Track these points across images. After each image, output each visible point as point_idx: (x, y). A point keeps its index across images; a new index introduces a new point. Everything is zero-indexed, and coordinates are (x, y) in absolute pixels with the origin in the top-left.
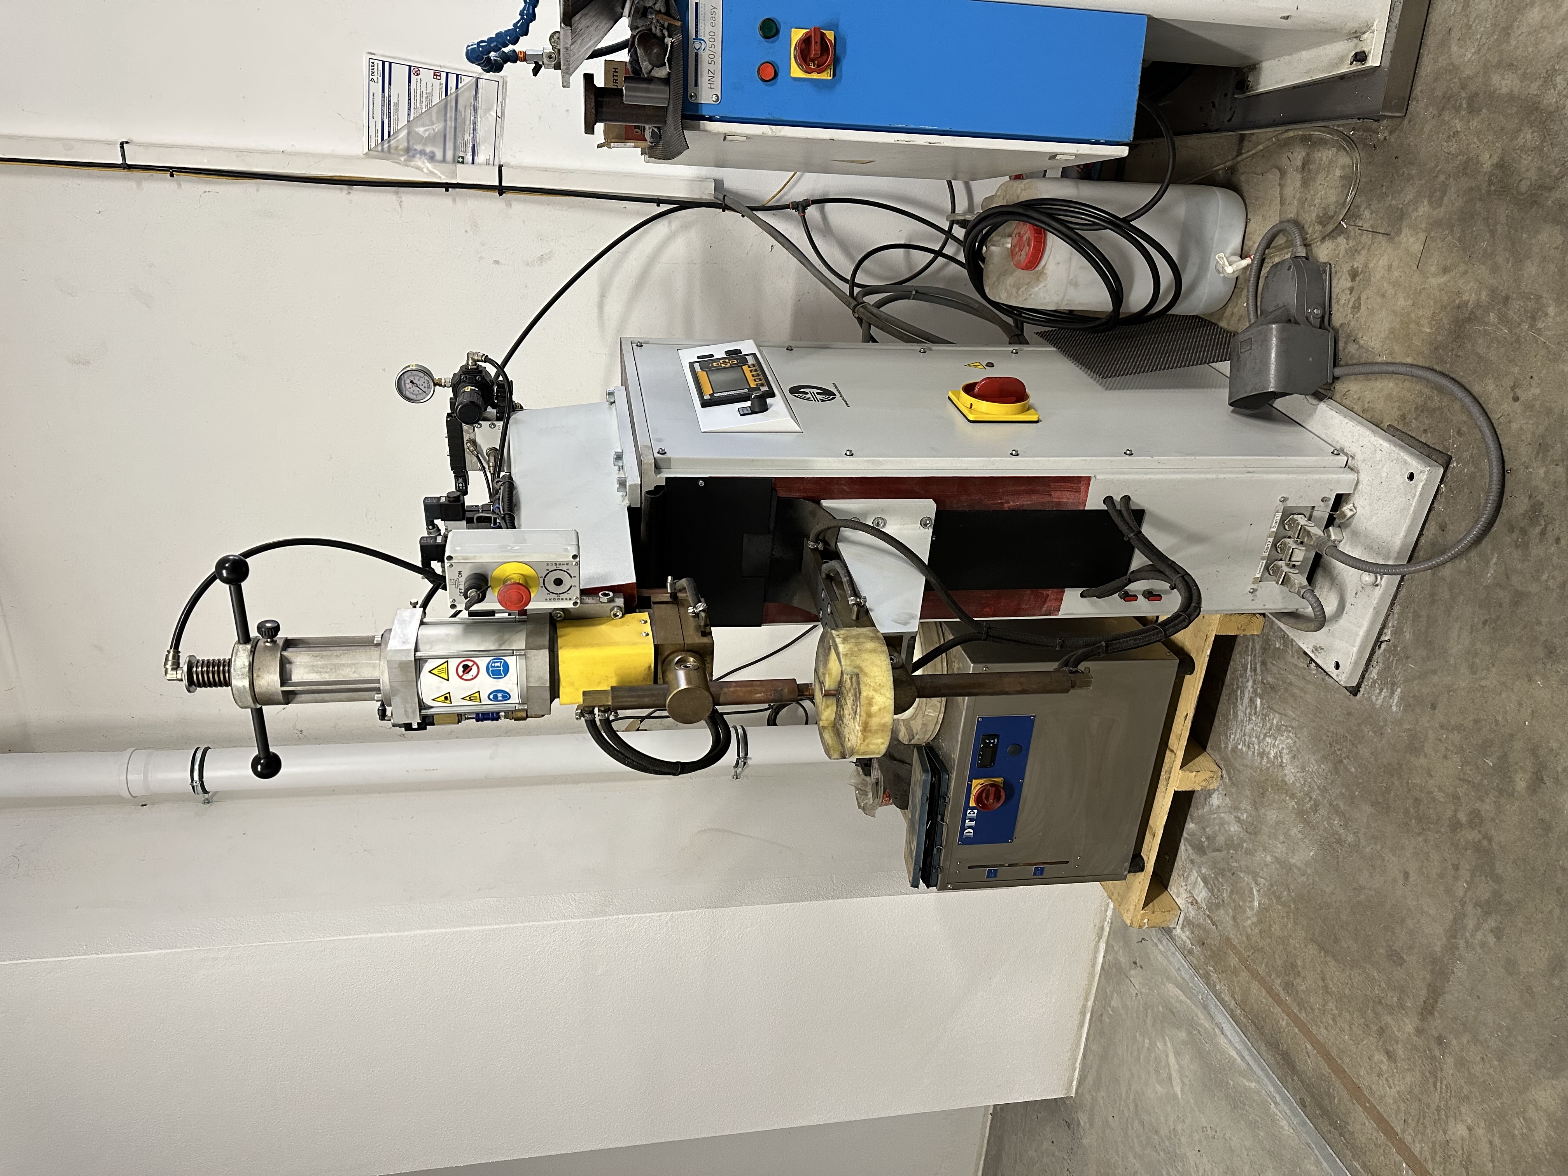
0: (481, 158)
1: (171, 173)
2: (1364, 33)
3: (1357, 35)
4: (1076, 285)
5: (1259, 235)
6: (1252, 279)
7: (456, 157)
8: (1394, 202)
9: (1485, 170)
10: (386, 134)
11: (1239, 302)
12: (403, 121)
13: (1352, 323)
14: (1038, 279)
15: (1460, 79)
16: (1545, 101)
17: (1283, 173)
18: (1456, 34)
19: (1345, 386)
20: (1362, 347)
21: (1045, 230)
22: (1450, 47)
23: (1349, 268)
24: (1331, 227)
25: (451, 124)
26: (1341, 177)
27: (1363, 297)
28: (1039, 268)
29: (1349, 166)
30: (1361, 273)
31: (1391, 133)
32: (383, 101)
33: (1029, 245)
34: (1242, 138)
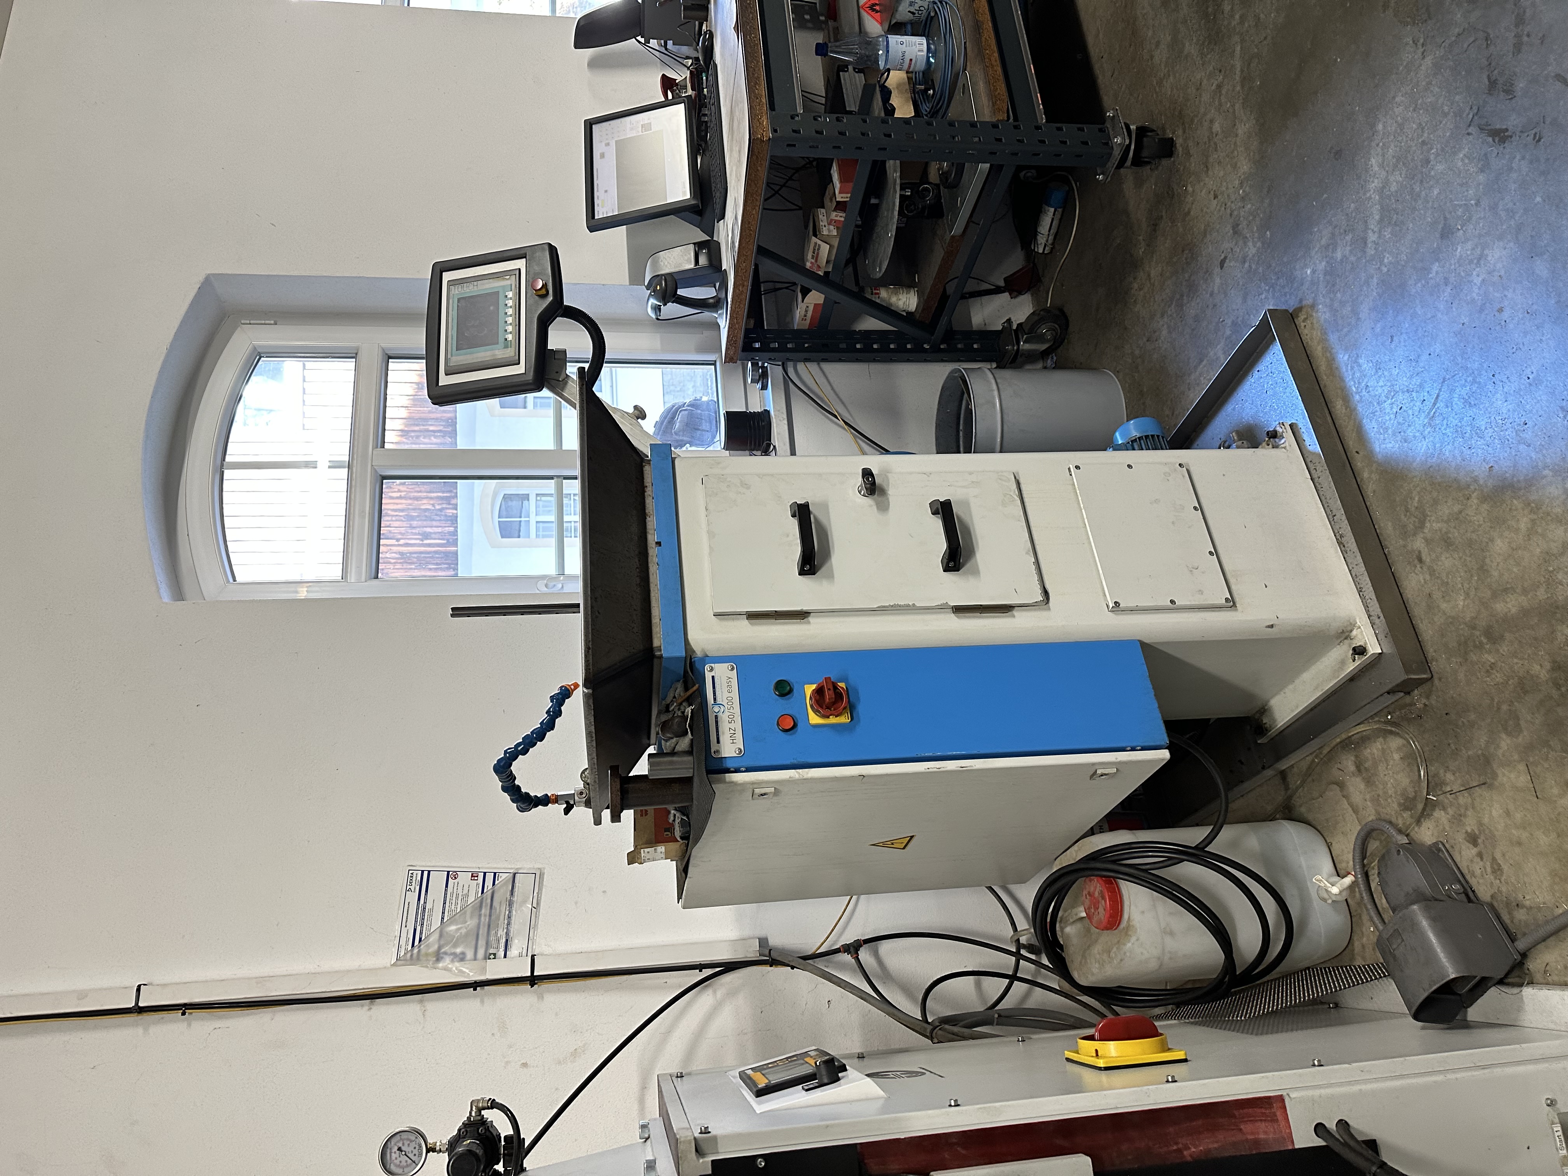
0: (513, 952)
1: (184, 1011)
2: (1351, 631)
3: (1344, 634)
4: (1171, 933)
5: (1349, 852)
6: (1364, 894)
7: (488, 955)
8: (1470, 753)
9: (1544, 679)
10: (417, 939)
11: (1364, 930)
12: (436, 923)
13: (1504, 889)
14: (1126, 934)
15: (1465, 624)
16: (1560, 598)
17: (1341, 785)
18: (1437, 595)
19: (1538, 961)
20: (1531, 908)
21: (1114, 878)
22: (1438, 606)
23: (1464, 836)
24: (1420, 806)
25: (485, 920)
26: (1401, 758)
27: (1498, 856)
28: (1123, 924)
29: (1404, 745)
30: (1480, 833)
31: (1428, 697)
32: (418, 909)
33: (1103, 898)
34: (1283, 775)
